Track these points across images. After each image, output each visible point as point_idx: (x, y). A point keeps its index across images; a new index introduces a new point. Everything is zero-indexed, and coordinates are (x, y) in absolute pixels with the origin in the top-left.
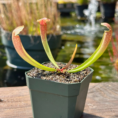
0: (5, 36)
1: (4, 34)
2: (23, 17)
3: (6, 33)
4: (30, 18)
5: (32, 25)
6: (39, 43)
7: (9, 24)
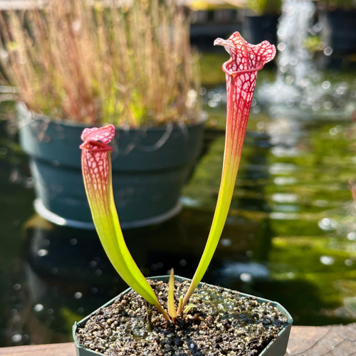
0: (30, 126)
1: (27, 123)
2: (85, 69)
3: (32, 118)
4: (107, 69)
5: (113, 92)
6: (134, 149)
7: (42, 91)
